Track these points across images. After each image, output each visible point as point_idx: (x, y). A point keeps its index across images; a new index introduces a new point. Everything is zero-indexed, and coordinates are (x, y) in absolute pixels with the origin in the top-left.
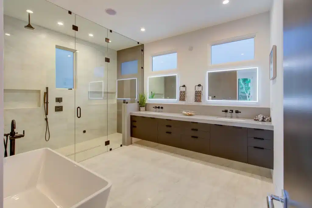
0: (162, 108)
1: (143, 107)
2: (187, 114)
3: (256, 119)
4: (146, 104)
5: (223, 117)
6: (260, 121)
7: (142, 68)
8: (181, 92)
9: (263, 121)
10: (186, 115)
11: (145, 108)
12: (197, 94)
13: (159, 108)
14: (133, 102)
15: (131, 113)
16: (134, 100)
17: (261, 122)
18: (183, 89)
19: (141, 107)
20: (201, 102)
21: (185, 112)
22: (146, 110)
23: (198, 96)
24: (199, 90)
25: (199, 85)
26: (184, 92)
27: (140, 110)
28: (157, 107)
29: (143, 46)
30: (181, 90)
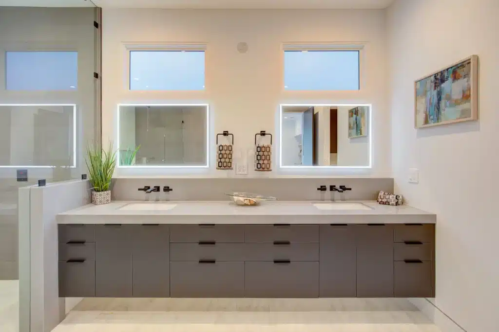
0: (167, 189)
1: (106, 190)
2: (247, 202)
3: (384, 200)
4: (115, 180)
5: (318, 200)
6: (393, 205)
7: (96, 75)
8: (221, 148)
9: (397, 204)
10: (246, 205)
11: (112, 193)
12: (261, 153)
13: (157, 189)
14: (62, 175)
15: (59, 217)
16: (68, 171)
17: (395, 207)
18: (225, 141)
19: (98, 191)
20: (271, 170)
21: (242, 199)
22: (113, 198)
23: (263, 157)
24: (266, 145)
25: (263, 134)
26: (230, 148)
27: (91, 201)
28: (152, 188)
29: (98, 12)
30: (219, 144)
